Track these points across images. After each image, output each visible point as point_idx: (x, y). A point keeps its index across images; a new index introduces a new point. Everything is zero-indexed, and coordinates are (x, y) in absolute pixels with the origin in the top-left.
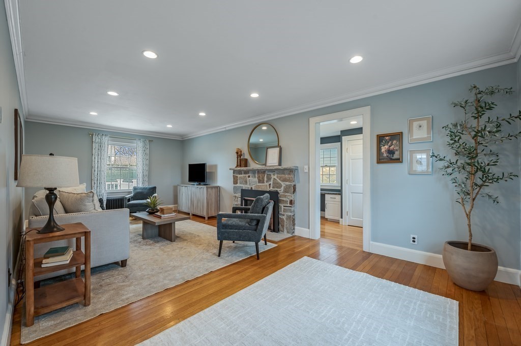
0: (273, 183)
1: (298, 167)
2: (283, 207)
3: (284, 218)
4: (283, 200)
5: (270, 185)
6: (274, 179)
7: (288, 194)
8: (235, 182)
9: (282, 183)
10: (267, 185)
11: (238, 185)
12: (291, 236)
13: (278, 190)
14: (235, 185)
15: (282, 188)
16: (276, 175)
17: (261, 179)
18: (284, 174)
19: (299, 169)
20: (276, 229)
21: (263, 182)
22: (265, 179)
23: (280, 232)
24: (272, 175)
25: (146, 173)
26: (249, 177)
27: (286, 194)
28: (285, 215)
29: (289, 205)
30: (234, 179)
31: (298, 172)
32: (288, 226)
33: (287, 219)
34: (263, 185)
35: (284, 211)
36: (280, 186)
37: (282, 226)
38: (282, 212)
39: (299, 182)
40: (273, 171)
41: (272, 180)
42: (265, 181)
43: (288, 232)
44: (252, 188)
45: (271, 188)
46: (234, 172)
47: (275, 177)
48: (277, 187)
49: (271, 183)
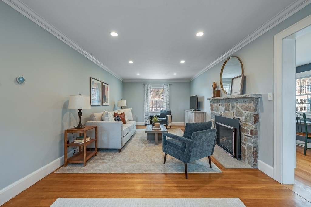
0: (237, 112)
1: (261, 95)
2: (244, 136)
3: (245, 147)
4: (245, 129)
5: (234, 113)
6: (237, 107)
7: (249, 124)
8: (212, 110)
9: (244, 112)
10: (231, 113)
11: (214, 112)
12: (251, 168)
13: (241, 118)
14: (212, 112)
15: (244, 117)
16: (238, 104)
17: (227, 107)
18: (245, 102)
19: (262, 96)
20: (238, 156)
21: (229, 111)
22: (231, 108)
23: (242, 160)
24: (235, 104)
25: (168, 103)
26: (219, 105)
27: (247, 123)
28: (246, 145)
29: (249, 135)
30: (211, 106)
31: (261, 100)
32: (248, 156)
33: (248, 149)
34: (229, 113)
35: (245, 140)
36: (242, 115)
37: (243, 154)
38: (243, 141)
39: (262, 111)
40: (236, 99)
41: (235, 108)
42: (230, 109)
43: (249, 163)
44: (221, 115)
45: (235, 116)
46: (211, 101)
47: (238, 106)
48: (239, 116)
49: (235, 111)
